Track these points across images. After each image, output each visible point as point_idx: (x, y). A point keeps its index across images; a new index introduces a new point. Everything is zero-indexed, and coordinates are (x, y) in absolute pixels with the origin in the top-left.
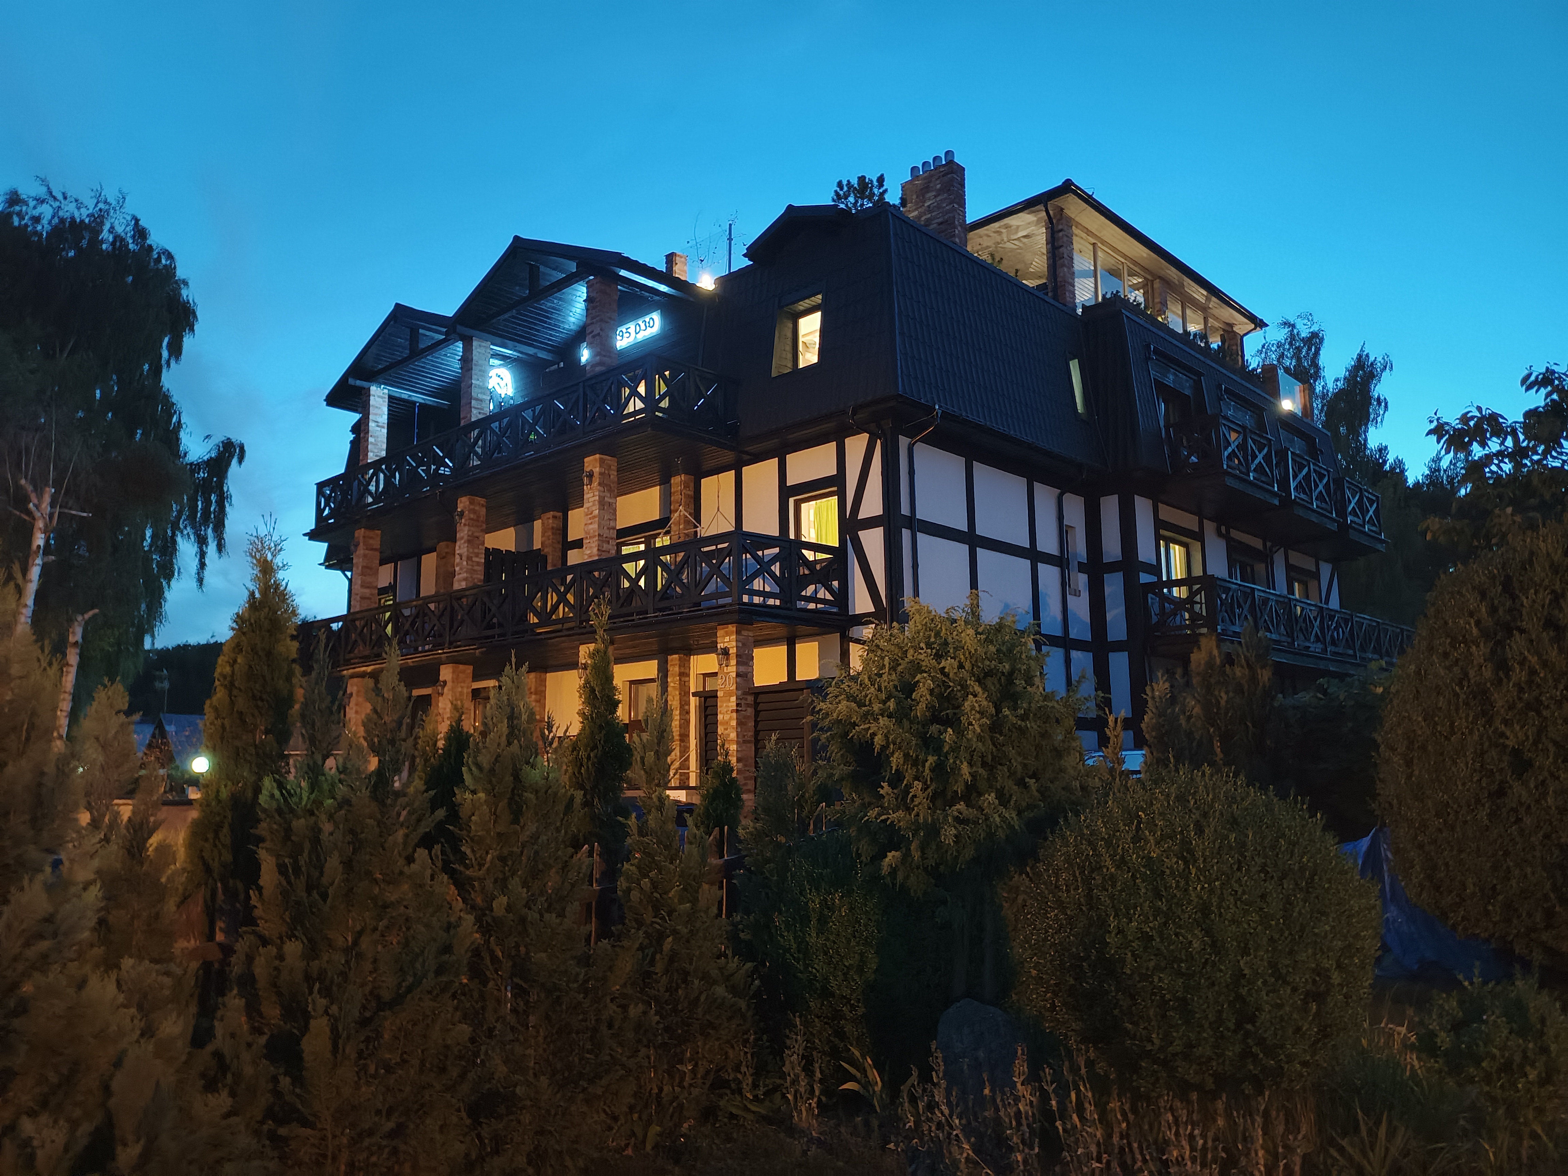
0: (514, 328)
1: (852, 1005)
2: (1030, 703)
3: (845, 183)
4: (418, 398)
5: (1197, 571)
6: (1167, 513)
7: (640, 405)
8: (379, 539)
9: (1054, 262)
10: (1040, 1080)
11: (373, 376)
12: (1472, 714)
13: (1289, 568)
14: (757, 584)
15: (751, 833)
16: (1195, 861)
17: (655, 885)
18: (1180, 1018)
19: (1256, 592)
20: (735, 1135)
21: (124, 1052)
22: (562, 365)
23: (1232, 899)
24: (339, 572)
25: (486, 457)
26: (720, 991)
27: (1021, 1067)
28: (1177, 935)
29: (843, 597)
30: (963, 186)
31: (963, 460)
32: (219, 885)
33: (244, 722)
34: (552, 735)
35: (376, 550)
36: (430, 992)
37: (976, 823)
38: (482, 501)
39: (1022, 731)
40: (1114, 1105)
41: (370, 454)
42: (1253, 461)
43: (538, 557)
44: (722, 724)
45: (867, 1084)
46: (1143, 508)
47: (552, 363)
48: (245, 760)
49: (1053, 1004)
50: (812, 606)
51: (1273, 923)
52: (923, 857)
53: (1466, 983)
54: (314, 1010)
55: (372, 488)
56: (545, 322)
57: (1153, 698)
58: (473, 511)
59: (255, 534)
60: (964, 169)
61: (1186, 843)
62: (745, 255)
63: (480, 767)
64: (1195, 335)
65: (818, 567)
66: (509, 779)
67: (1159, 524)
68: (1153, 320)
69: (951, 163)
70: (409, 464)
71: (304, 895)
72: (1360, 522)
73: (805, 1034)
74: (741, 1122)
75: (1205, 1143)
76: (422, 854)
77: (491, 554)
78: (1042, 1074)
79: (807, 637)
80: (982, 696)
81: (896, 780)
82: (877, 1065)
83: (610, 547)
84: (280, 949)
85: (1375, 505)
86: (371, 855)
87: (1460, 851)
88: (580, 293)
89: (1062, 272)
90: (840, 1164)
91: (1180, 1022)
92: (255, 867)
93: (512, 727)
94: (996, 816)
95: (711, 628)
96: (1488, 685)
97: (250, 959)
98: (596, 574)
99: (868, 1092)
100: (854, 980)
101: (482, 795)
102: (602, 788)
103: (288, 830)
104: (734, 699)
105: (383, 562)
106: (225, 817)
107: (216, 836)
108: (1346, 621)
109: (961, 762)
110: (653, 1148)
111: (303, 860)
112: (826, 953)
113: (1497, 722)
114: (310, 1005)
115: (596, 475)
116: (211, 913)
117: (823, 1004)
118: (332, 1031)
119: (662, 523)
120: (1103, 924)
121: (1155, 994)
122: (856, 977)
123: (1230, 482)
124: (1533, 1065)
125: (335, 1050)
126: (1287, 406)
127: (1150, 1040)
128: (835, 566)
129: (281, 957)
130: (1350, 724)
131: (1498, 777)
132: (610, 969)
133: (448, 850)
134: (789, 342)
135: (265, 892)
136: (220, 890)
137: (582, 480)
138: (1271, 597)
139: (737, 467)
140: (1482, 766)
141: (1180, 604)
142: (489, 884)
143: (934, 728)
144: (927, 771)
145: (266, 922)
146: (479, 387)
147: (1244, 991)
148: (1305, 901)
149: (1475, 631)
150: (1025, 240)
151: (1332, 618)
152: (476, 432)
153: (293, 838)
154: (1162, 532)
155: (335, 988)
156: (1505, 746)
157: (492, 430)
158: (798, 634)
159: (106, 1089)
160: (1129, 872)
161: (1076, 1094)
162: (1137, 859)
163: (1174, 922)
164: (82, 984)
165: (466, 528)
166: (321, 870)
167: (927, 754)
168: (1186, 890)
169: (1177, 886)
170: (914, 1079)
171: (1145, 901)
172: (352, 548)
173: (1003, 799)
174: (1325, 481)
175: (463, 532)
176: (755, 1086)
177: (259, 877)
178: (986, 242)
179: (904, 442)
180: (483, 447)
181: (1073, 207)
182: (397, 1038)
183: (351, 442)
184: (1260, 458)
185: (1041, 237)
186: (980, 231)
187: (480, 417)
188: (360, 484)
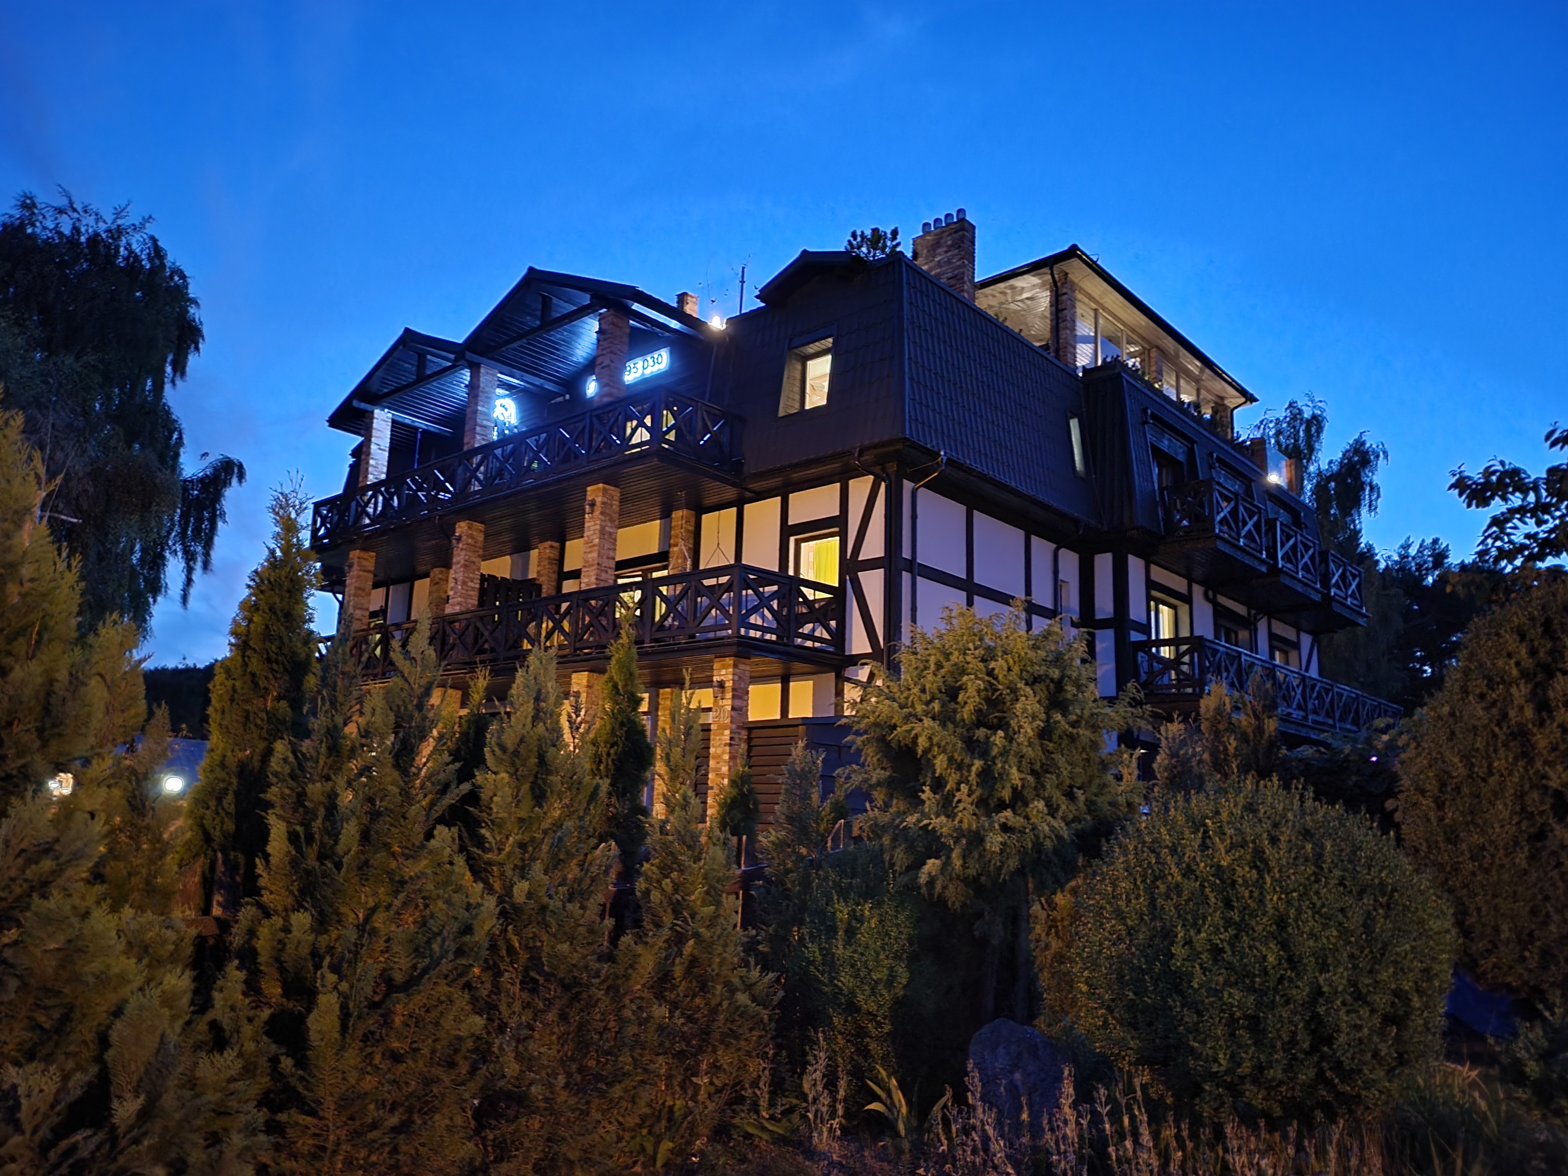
0: (522, 358)
1: (878, 1022)
2: (1082, 709)
3: (859, 233)
4: (421, 424)
5: (1185, 633)
6: (1159, 575)
7: (646, 436)
8: (373, 561)
9: (1058, 324)
10: (1092, 1101)
11: (377, 400)
12: (1511, 755)
13: (1272, 636)
14: (754, 619)
15: (773, 843)
16: (1269, 871)
17: (676, 888)
18: (1250, 1039)
19: (1243, 657)
20: (750, 1156)
21: (126, 1001)
22: (568, 397)
23: (1310, 912)
24: (330, 595)
25: (487, 484)
26: (742, 998)
27: (1068, 1089)
28: (1250, 948)
29: (840, 637)
30: (973, 244)
31: (963, 508)
32: (219, 855)
33: (256, 684)
34: (579, 719)
35: (369, 571)
36: (446, 977)
37: (1022, 832)
38: (481, 527)
39: (1072, 738)
40: (1168, 1133)
41: (371, 477)
42: (1243, 528)
43: (533, 586)
44: (714, 758)
45: (891, 1106)
46: (1135, 565)
47: (559, 395)
48: (256, 725)
49: (1106, 1022)
50: (809, 644)
51: (1353, 939)
52: (964, 866)
53: (1547, 1014)
54: (323, 986)
55: (370, 510)
56: (554, 354)
57: (1167, 738)
58: (471, 536)
59: (279, 490)
60: (974, 227)
61: (1259, 853)
62: (757, 297)
63: (503, 749)
64: (1189, 404)
65: (817, 606)
66: (534, 760)
67: (1151, 585)
68: (1149, 386)
69: (962, 220)
70: (410, 488)
71: (317, 864)
72: (1343, 595)
73: (827, 1050)
74: (756, 1143)
76: (442, 831)
77: (486, 580)
78: (1095, 1094)
79: (803, 675)
80: (1033, 700)
81: (938, 785)
82: (902, 1086)
83: (608, 576)
84: (286, 919)
85: (1357, 580)
86: (392, 825)
87: (1495, 896)
88: (590, 327)
89: (1063, 334)
91: (1249, 1042)
92: (263, 834)
93: (537, 710)
94: (1044, 824)
95: (707, 661)
96: (1530, 726)
97: (252, 933)
98: (593, 602)
99: (893, 1114)
100: (881, 995)
101: (504, 775)
102: (620, 786)
103: (301, 797)
104: (727, 732)
105: (376, 586)
106: (230, 784)
107: (219, 800)
108: (1327, 691)
109: (1010, 767)
110: (664, 1166)
111: (317, 825)
112: (852, 966)
113: (1539, 765)
114: (319, 981)
115: (598, 504)
116: (208, 885)
117: (846, 1021)
118: (341, 1008)
119: (662, 557)
120: (1168, 935)
121: (1224, 1011)
122: (884, 992)
123: (1220, 545)
125: (344, 1028)
126: (1274, 478)
127: (1216, 1060)
128: (833, 606)
129: (287, 929)
130: (1354, 778)
131: (1540, 820)
132: (631, 966)
133: (465, 835)
134: (798, 383)
135: (274, 860)
136: (220, 862)
137: (584, 510)
138: (1257, 662)
139: (739, 504)
140: (1522, 808)
141: (1168, 664)
142: (508, 870)
143: (981, 733)
144: (973, 774)
145: (271, 893)
146: (485, 414)
147: (1321, 1010)
148: (1386, 917)
149: (1515, 672)
150: (1029, 302)
151: (1313, 687)
152: (479, 457)
153: (306, 803)
154: (1155, 593)
155: (345, 965)
156: (1546, 788)
157: (495, 456)
158: (793, 672)
159: (104, 1041)
160: (1196, 880)
161: (1130, 1119)
162: (1205, 867)
163: (1248, 935)
164: (85, 915)
165: (463, 553)
166: (335, 836)
167: (973, 758)
168: (1260, 900)
169: (1251, 897)
170: (947, 1097)
171: (1215, 912)
172: (346, 569)
173: (1053, 810)
174: (1311, 552)
175: (459, 556)
176: (772, 1105)
177: (266, 842)
178: (994, 302)
179: (908, 485)
180: (485, 474)
181: (1076, 271)
182: (408, 1025)
183: (351, 466)
184: (1250, 525)
185: (1044, 299)
186: (987, 290)
187: (484, 443)
188: (358, 504)
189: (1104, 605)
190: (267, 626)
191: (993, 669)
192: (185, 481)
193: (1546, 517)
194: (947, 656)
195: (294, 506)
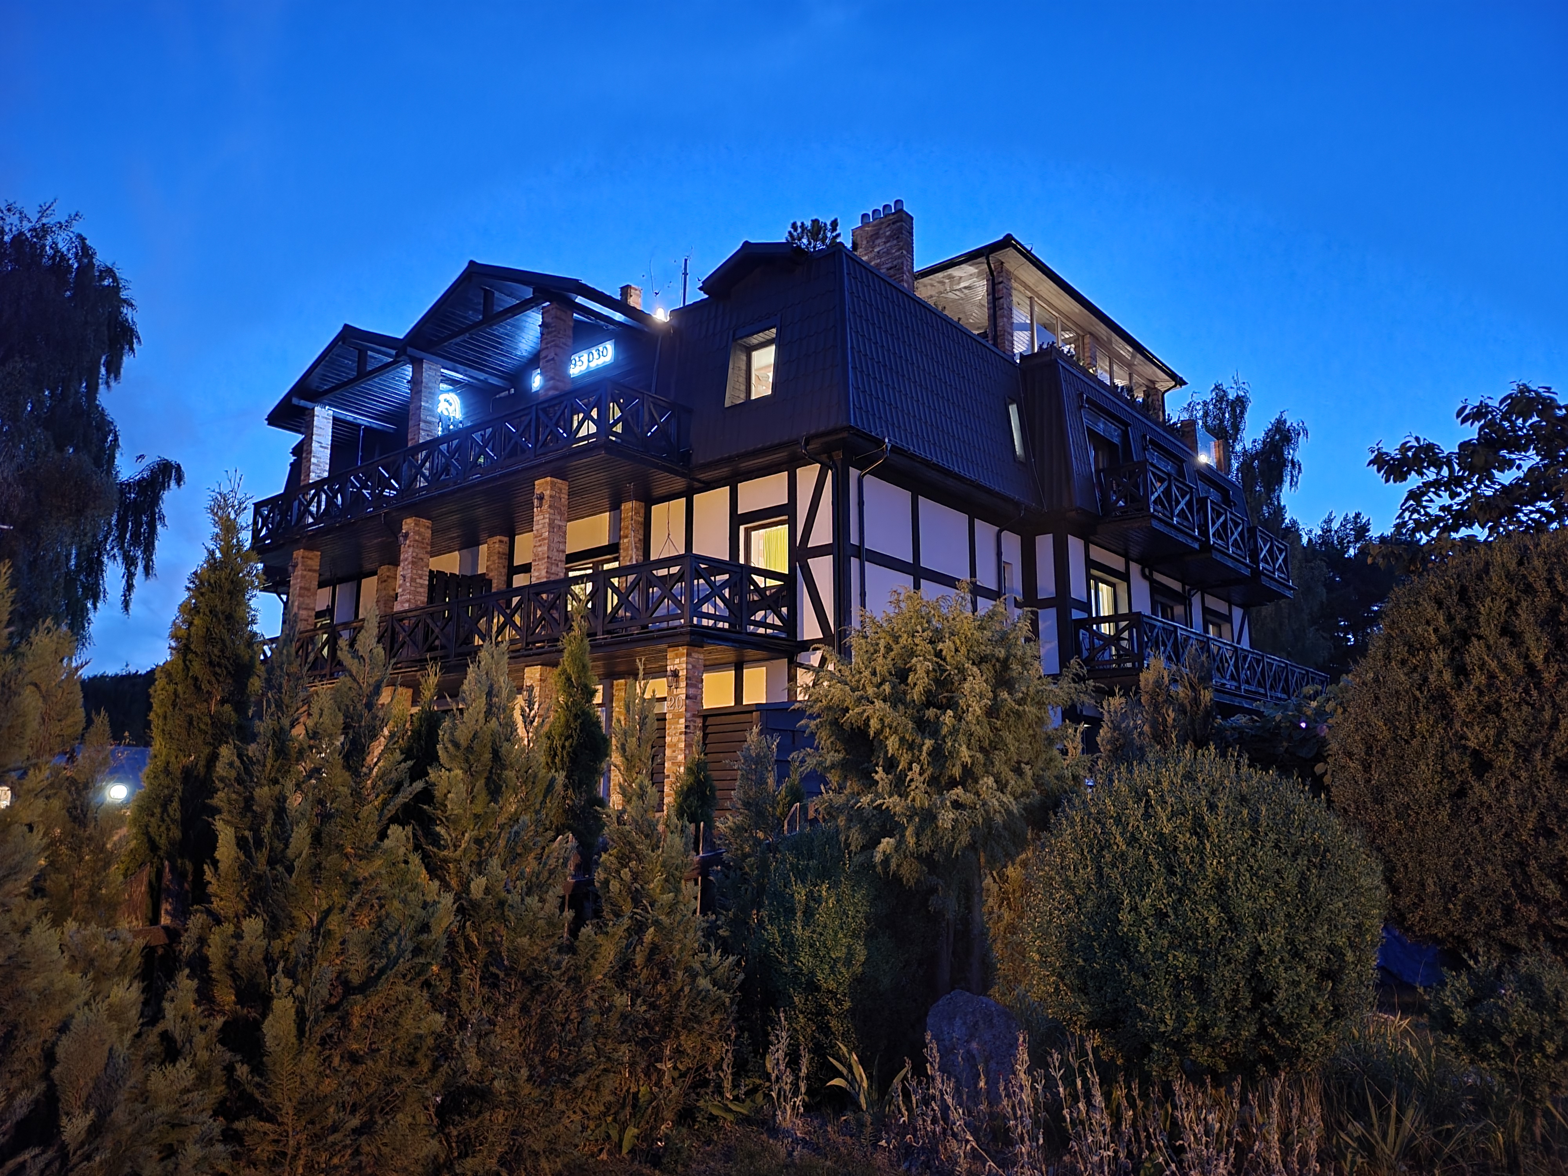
0: (464, 353)
1: (837, 1000)
2: (1028, 687)
3: (799, 224)
4: (363, 421)
5: (1123, 610)
6: (1098, 554)
7: (593, 429)
8: (318, 560)
9: (995, 312)
10: (1046, 1066)
11: (317, 397)
12: (1432, 718)
13: (1205, 610)
14: (707, 608)
15: (730, 828)
16: (1208, 837)
17: (635, 877)
18: (1195, 998)
19: (1179, 631)
20: (715, 1137)
21: (71, 1016)
22: (512, 391)
23: (1248, 875)
24: (274, 595)
25: (433, 480)
26: (704, 983)
27: (1023, 1055)
28: (1192, 911)
29: (791, 623)
30: (911, 234)
31: (909, 494)
32: (166, 863)
33: (198, 688)
34: (533, 712)
35: (315, 571)
36: (404, 976)
37: (973, 808)
38: (428, 523)
39: (1019, 715)
40: (1119, 1093)
41: (312, 475)
42: (1176, 507)
43: (484, 581)
44: (669, 746)
45: (853, 1081)
46: (1075, 545)
47: (503, 389)
48: (200, 730)
49: (1057, 989)
50: (761, 631)
51: (1289, 899)
52: (918, 844)
53: (1472, 963)
54: (278, 991)
55: (313, 509)
56: (497, 348)
57: (1109, 712)
58: (418, 533)
59: (217, 490)
60: (912, 218)
61: (1198, 820)
62: (700, 289)
63: (456, 745)
64: (1122, 388)
65: (768, 593)
66: (487, 756)
67: (1090, 564)
68: (1085, 371)
69: (900, 211)
70: (354, 486)
71: (267, 869)
72: (1271, 569)
73: (788, 1030)
74: (721, 1124)
75: (1221, 1127)
76: (395, 830)
77: (436, 576)
78: (1049, 1059)
79: (757, 662)
80: (980, 679)
81: (891, 765)
82: (861, 1061)
83: (559, 570)
84: (238, 925)
85: (1284, 554)
86: (344, 826)
87: (1420, 852)
88: (534, 320)
89: (1001, 322)
90: (828, 1163)
91: (1194, 1002)
93: (490, 705)
94: (994, 800)
95: (660, 651)
96: (1449, 689)
97: (202, 941)
98: (544, 596)
99: (854, 1088)
100: (840, 973)
101: (459, 772)
102: (576, 778)
103: (249, 801)
104: (682, 721)
105: (321, 585)
106: (175, 790)
107: (164, 808)
109: (960, 745)
110: (629, 1152)
111: (266, 829)
112: (811, 946)
113: (1457, 725)
114: (273, 986)
115: (546, 497)
116: (156, 893)
117: (807, 1000)
118: (297, 1013)
119: (612, 549)
120: (1115, 902)
121: (1169, 973)
122: (843, 970)
123: (1155, 524)
124: (1551, 1040)
125: (301, 1033)
126: (1204, 458)
127: (1163, 1021)
128: (784, 593)
129: (238, 935)
130: (1286, 744)
131: (1460, 779)
132: (592, 957)
134: (743, 374)
135: (223, 867)
136: (167, 870)
137: (533, 503)
138: (1192, 635)
139: (688, 495)
140: (1443, 768)
141: (1109, 640)
142: (465, 866)
143: (931, 713)
144: (924, 753)
145: (221, 899)
146: (429, 410)
147: (1261, 968)
148: (1319, 876)
149: (1433, 638)
150: (966, 291)
151: (1245, 658)
152: (424, 453)
153: (254, 808)
154: (1094, 572)
155: (300, 969)
156: (1465, 747)
157: (441, 452)
158: (746, 659)
159: (50, 1057)
160: (1140, 848)
161: (1083, 1082)
162: (1148, 835)
163: (1190, 899)
164: (26, 931)
165: (411, 550)
166: (286, 839)
167: (923, 738)
168: (1201, 865)
169: (1192, 862)
170: (907, 1069)
171: (1158, 878)
172: (290, 568)
173: (1001, 786)
174: (1240, 529)
175: (407, 553)
176: (736, 1086)
177: (215, 848)
178: (933, 292)
179: (854, 473)
180: (431, 469)
181: (1011, 260)
182: (366, 1026)
183: (291, 464)
184: (1182, 505)
185: (981, 288)
186: (926, 280)
187: (428, 438)
188: (301, 503)
189: (1046, 585)
190: (208, 629)
191: (941, 650)
192: (121, 484)
193: (1459, 490)
194: (896, 639)
195: (233, 507)
